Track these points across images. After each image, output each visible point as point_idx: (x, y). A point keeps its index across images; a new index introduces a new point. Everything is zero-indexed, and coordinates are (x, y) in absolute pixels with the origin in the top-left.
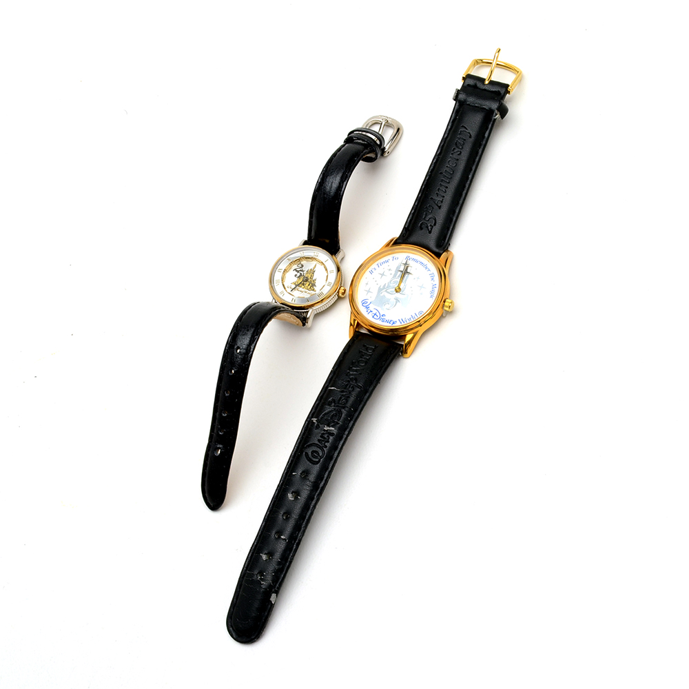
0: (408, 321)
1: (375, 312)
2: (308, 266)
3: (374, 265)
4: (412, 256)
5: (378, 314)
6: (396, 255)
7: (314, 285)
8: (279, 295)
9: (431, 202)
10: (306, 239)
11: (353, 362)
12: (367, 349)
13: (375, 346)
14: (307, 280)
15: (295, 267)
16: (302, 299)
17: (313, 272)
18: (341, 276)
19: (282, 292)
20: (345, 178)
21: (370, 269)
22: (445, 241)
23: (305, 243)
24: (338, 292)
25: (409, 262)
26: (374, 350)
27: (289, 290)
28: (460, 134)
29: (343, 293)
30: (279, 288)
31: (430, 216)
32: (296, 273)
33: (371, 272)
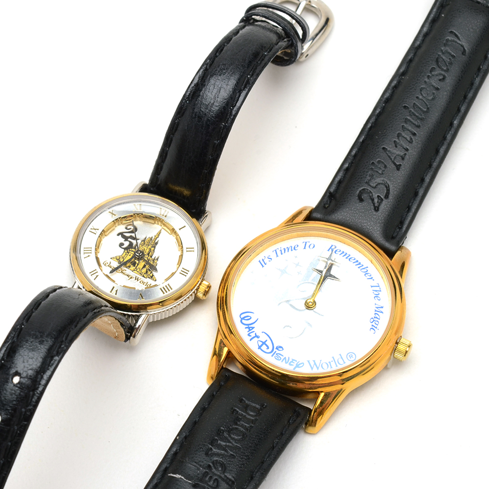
0: (325, 366)
1: (263, 338)
2: (145, 231)
3: (269, 251)
4: (340, 246)
5: (269, 343)
6: (312, 240)
7: (153, 268)
8: (89, 275)
9: (383, 154)
10: (147, 182)
11: (219, 430)
12: (246, 408)
13: (262, 405)
14: (140, 258)
15: (121, 228)
16: (131, 291)
17: (153, 243)
18: (206, 260)
19: (93, 272)
20: (244, 85)
21: (260, 257)
22: (401, 228)
23: (144, 189)
24: (197, 290)
25: (334, 256)
26: (258, 412)
27: (107, 270)
28: (445, 45)
29: (206, 293)
30: (89, 264)
31: (379, 180)
32: (122, 240)
33: (263, 263)
